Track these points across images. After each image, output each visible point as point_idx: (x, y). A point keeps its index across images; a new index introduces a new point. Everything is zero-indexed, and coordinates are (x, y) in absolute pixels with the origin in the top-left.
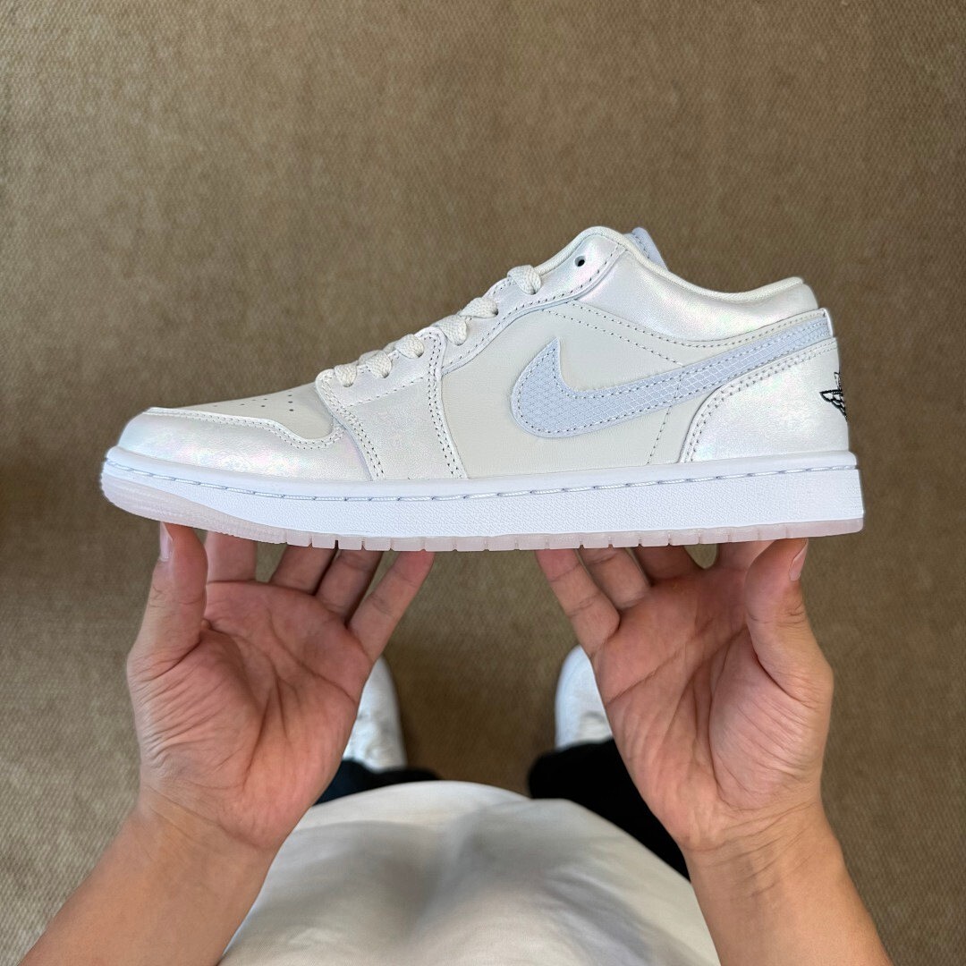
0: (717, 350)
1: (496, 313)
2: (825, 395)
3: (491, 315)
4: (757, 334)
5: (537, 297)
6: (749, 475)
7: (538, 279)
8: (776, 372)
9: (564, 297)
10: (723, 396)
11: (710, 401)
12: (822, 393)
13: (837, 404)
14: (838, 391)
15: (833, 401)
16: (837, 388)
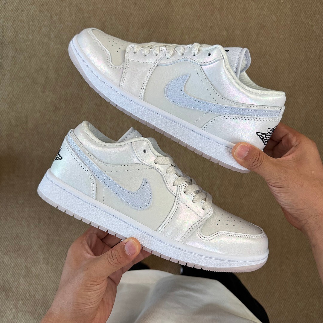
1: (183, 55)
2: (258, 133)
4: (247, 106)
5: (194, 58)
7: (197, 51)
8: (245, 119)
9: (199, 63)
10: (224, 118)
11: (219, 117)
12: (257, 133)
13: (262, 137)
14: (266, 134)
15: (261, 137)
16: (266, 133)
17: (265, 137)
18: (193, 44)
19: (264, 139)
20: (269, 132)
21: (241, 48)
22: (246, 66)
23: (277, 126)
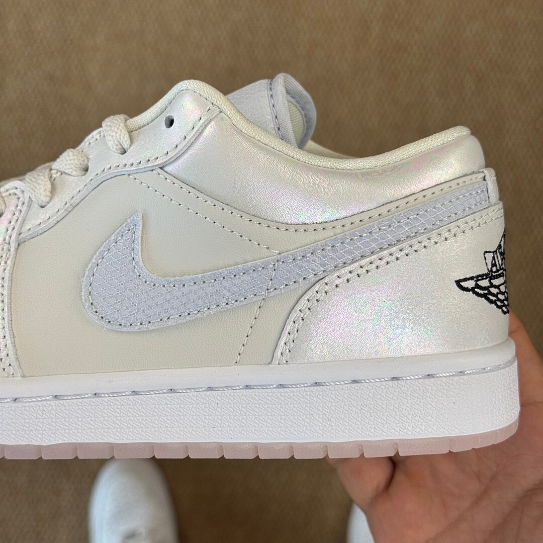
0: (321, 235)
1: (86, 170)
2: (462, 284)
3: (79, 173)
4: (375, 214)
5: (125, 159)
6: (355, 382)
7: (127, 135)
8: (397, 259)
9: (150, 164)
10: (327, 288)
11: (310, 294)
12: (458, 283)
13: (482, 292)
14: (487, 275)
15: (476, 290)
16: (486, 272)
17: (492, 286)
18: (101, 126)
19: (493, 295)
20: (494, 265)
21: (263, 83)
22: (307, 120)
23: (504, 235)
